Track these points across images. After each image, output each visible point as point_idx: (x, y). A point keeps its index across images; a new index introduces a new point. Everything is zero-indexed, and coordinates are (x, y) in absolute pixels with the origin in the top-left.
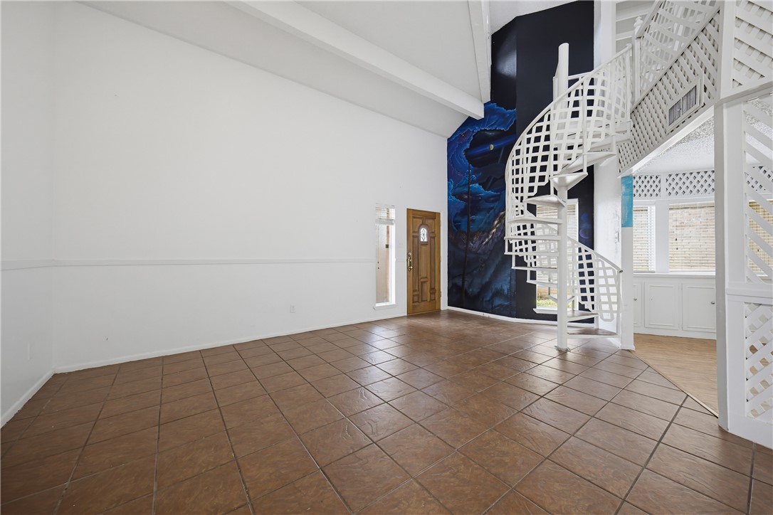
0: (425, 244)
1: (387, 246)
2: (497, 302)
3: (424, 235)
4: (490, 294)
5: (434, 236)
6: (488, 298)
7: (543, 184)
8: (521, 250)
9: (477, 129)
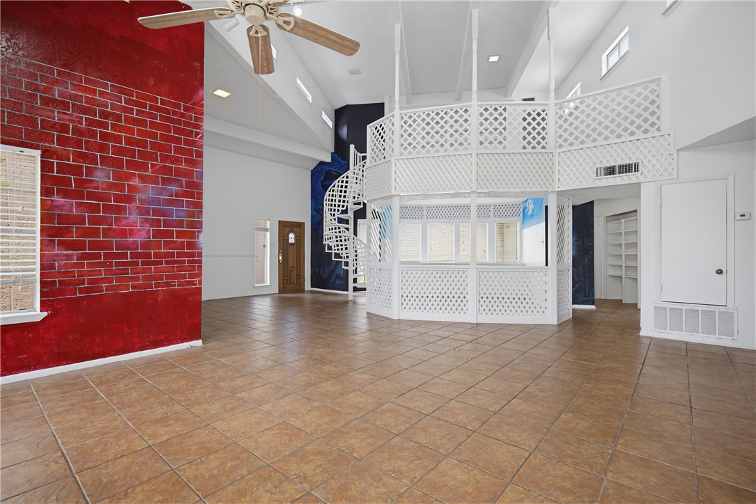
0: (292, 244)
1: (264, 246)
2: (338, 282)
3: (292, 238)
4: (334, 278)
5: (300, 239)
6: (332, 281)
7: (344, 209)
8: (338, 250)
9: (328, 168)
